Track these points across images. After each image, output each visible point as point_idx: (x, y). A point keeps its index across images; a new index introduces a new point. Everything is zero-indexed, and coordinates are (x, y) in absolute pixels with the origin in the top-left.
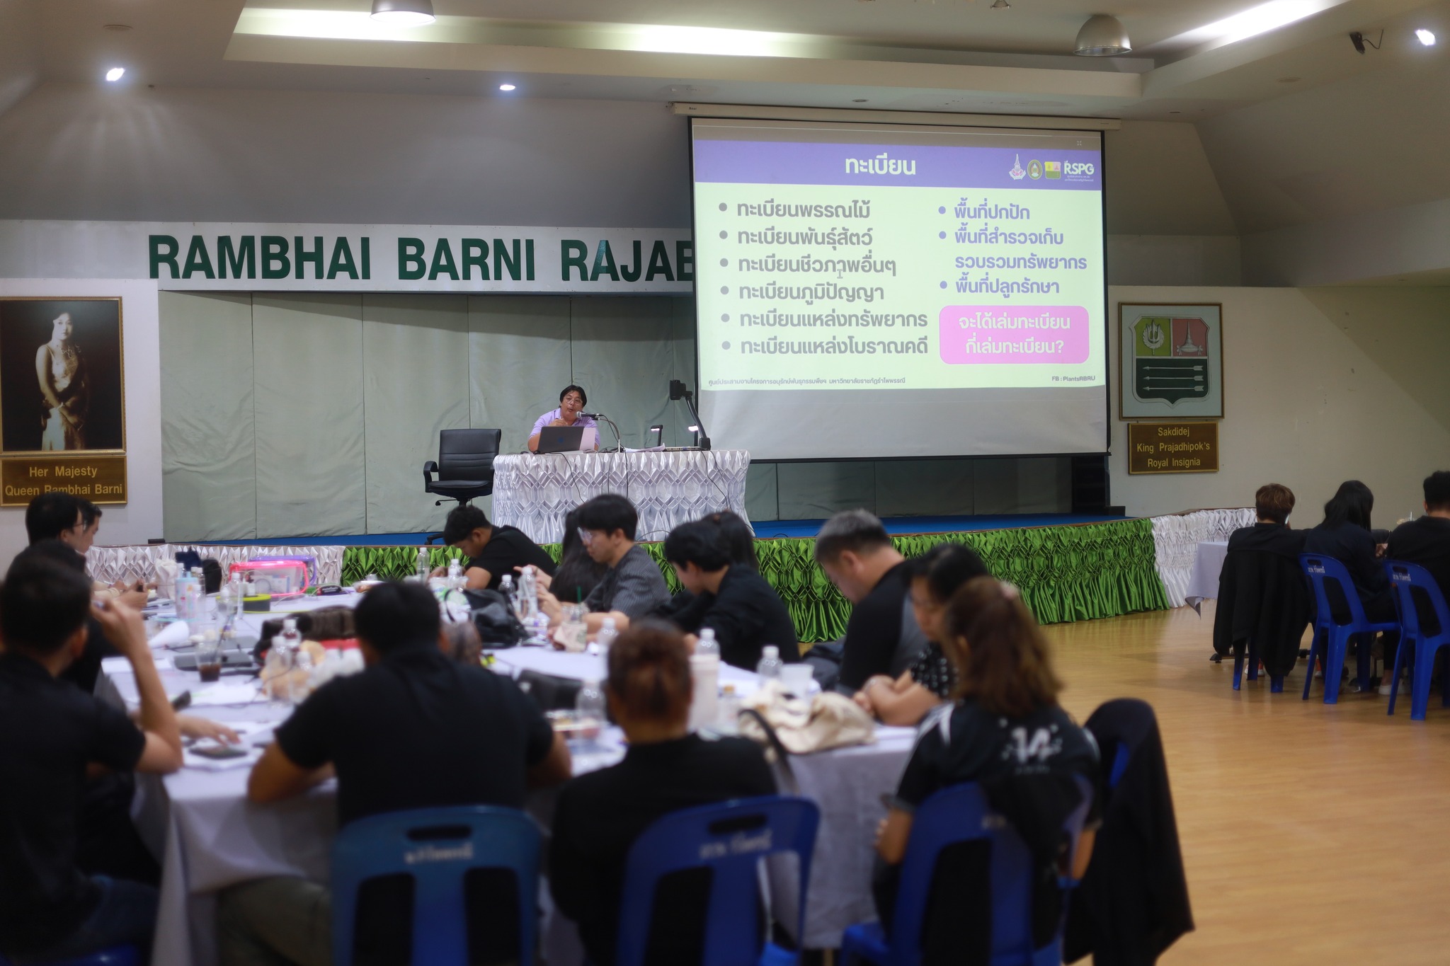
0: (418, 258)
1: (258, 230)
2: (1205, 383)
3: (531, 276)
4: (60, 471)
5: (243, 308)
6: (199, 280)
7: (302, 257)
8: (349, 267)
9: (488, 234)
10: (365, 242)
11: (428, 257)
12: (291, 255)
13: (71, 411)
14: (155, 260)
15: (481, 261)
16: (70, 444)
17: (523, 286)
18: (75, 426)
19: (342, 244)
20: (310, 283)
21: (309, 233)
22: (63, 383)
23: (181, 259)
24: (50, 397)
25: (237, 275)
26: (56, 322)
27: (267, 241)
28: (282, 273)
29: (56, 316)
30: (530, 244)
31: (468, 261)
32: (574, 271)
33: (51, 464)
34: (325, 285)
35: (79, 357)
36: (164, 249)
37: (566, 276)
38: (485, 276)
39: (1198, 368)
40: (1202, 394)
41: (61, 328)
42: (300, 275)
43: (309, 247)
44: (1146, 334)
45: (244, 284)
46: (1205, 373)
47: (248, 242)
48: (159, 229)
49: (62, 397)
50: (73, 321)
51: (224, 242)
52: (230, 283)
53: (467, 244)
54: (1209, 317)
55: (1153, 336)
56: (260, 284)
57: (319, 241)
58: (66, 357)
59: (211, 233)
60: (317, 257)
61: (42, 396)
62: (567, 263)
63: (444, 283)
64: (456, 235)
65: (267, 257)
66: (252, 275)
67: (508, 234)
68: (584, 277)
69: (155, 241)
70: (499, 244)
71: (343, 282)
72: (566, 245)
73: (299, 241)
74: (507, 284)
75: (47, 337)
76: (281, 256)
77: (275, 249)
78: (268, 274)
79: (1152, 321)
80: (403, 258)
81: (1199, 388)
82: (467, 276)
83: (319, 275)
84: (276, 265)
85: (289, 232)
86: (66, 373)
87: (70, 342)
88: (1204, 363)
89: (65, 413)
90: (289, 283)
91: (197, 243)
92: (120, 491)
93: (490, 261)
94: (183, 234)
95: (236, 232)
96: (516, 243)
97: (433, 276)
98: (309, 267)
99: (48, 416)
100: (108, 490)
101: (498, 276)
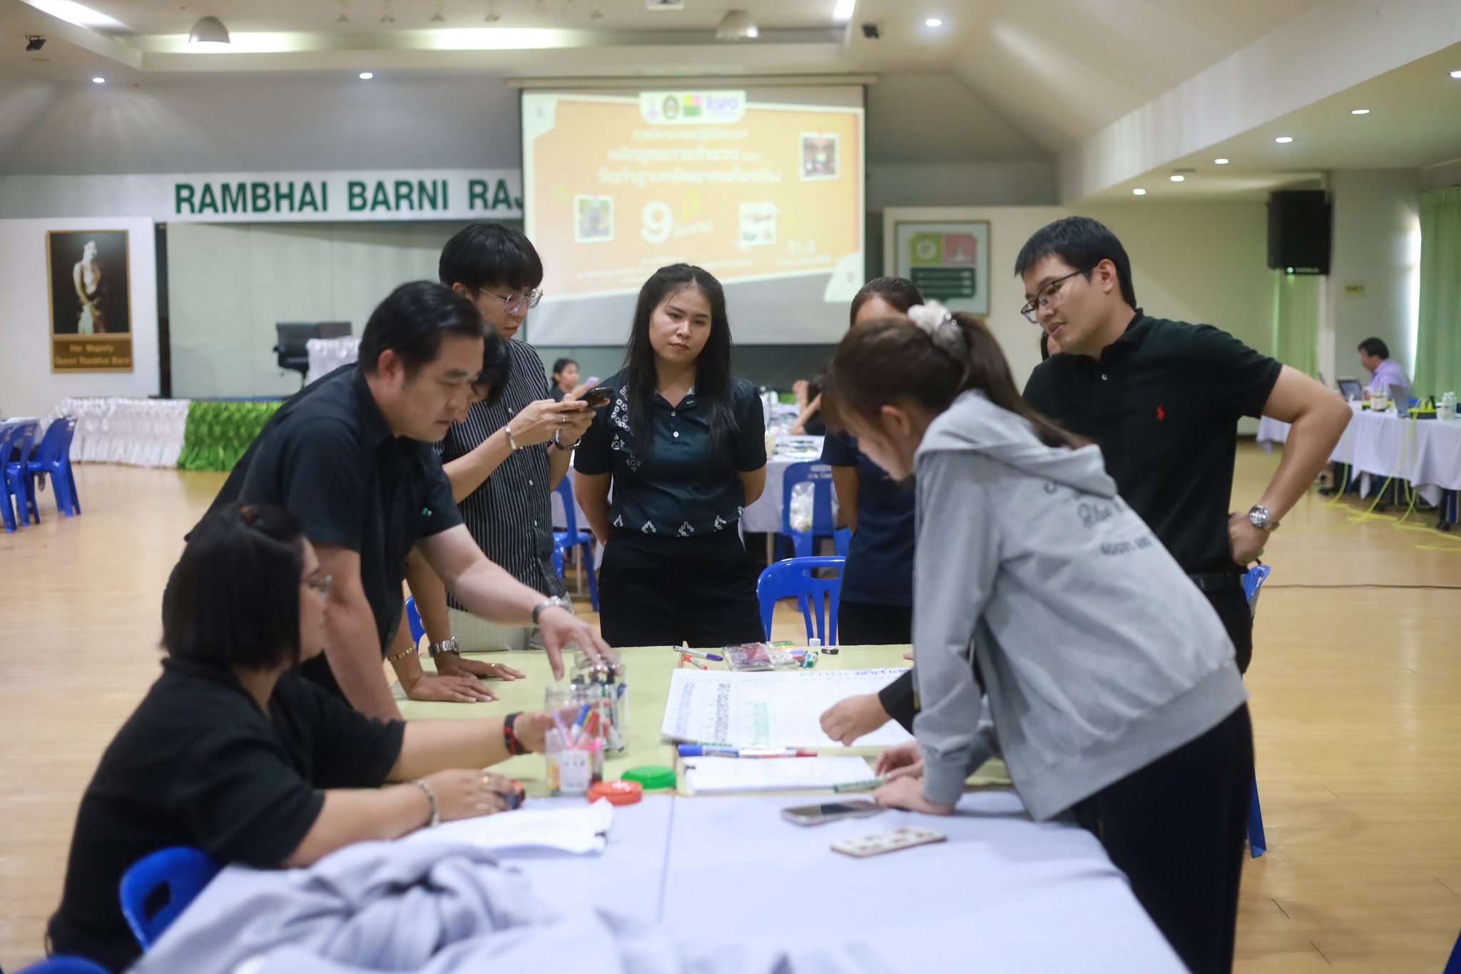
0: (362, 195)
1: (249, 178)
2: (973, 287)
3: (445, 206)
4: (90, 348)
5: (232, 233)
6: (208, 215)
7: (279, 197)
8: (313, 203)
9: (413, 176)
10: (324, 186)
11: (369, 195)
12: (272, 195)
13: (97, 307)
14: (179, 201)
15: (408, 197)
16: (96, 330)
17: (439, 214)
18: (99, 318)
19: (307, 187)
20: (285, 215)
21: (284, 179)
22: (91, 289)
23: (197, 200)
24: (83, 298)
25: (235, 208)
26: (86, 247)
27: (255, 186)
28: (266, 208)
29: (86, 243)
30: (445, 184)
31: (399, 197)
32: (478, 202)
33: (84, 343)
34: (296, 216)
35: (102, 270)
36: (185, 193)
37: (472, 206)
38: (411, 207)
39: (967, 274)
40: (970, 296)
41: (90, 251)
42: (278, 209)
43: (284, 190)
44: (919, 247)
45: (240, 216)
46: (973, 278)
47: (242, 187)
48: (182, 179)
49: (90, 298)
50: (97, 247)
51: (226, 188)
52: (230, 216)
53: (398, 184)
54: (978, 232)
55: (925, 249)
56: (251, 216)
57: (291, 186)
58: (93, 271)
59: (217, 181)
60: (290, 196)
61: (77, 297)
62: (473, 196)
63: (381, 214)
64: (390, 178)
65: (255, 197)
66: (245, 209)
67: (428, 176)
68: (486, 206)
69: (179, 188)
70: (422, 186)
71: (308, 214)
72: (472, 183)
73: (277, 186)
74: (427, 214)
75: (80, 258)
76: (265, 196)
77: (260, 191)
78: (256, 209)
79: (923, 236)
80: (352, 196)
81: (967, 291)
82: (398, 207)
83: (292, 208)
84: (261, 203)
85: (270, 178)
86: (93, 282)
87: (96, 260)
88: (972, 271)
89: (93, 308)
90: (271, 216)
91: (208, 188)
92: (127, 361)
93: (415, 196)
94: (198, 182)
95: (234, 180)
96: (435, 184)
97: (373, 208)
98: (285, 204)
99: (81, 310)
100: (120, 361)
101: (421, 207)
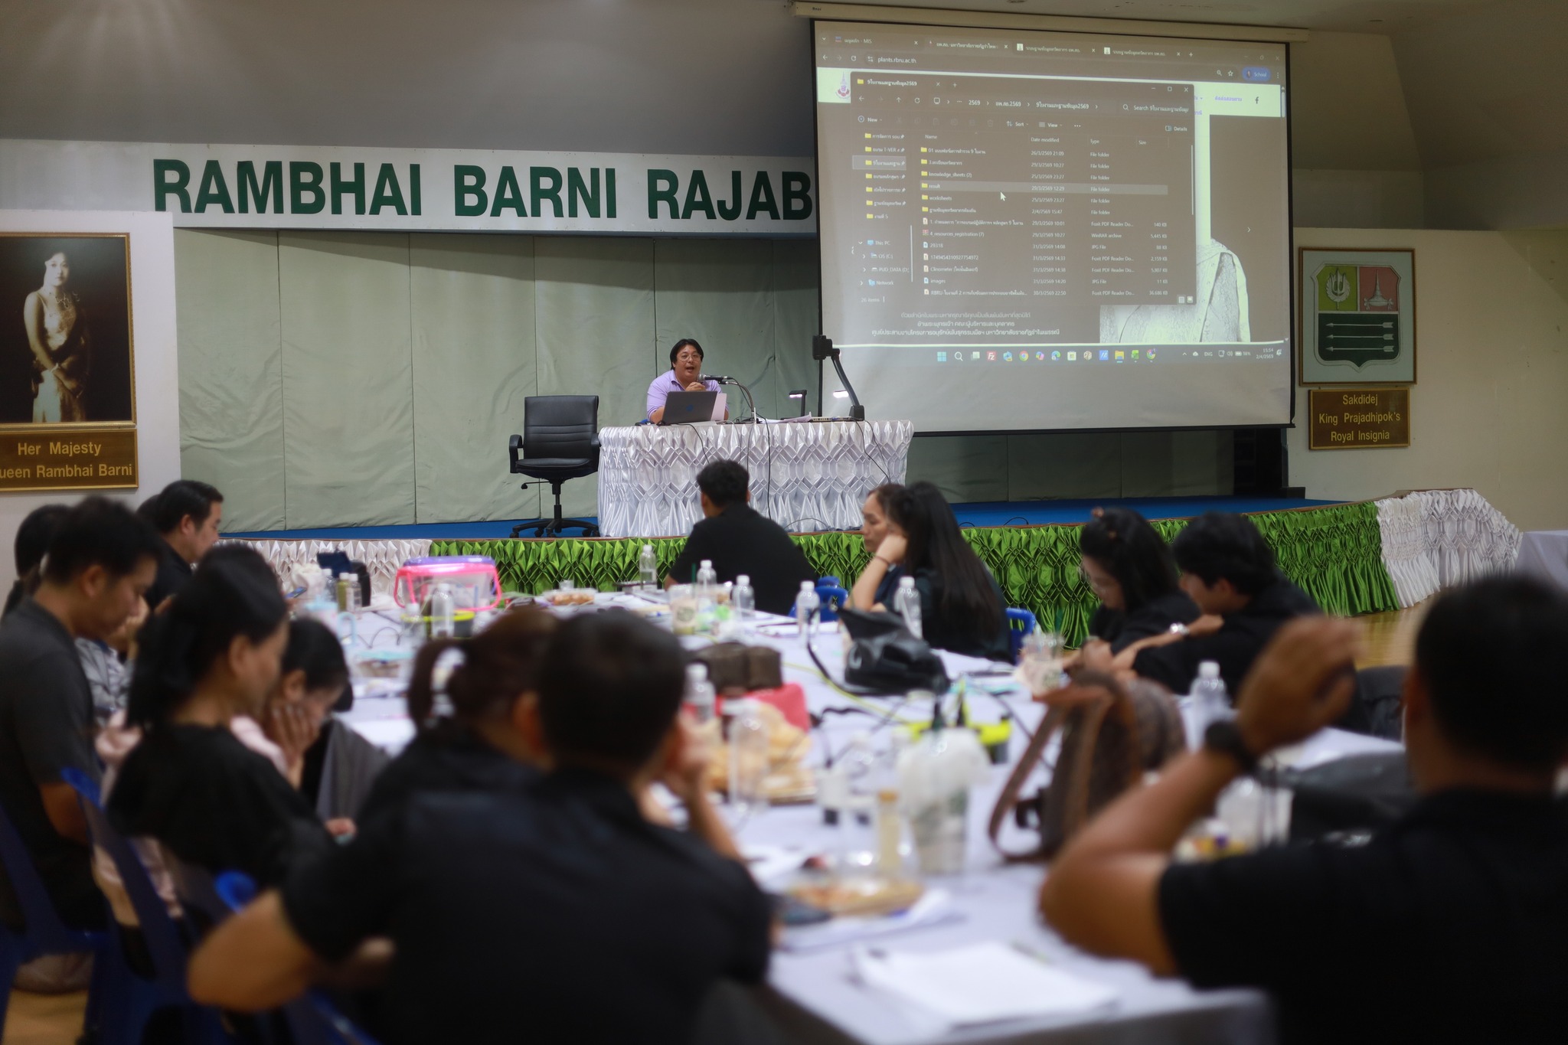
0: (477, 189)
1: (286, 154)
2: (1396, 342)
3: (612, 213)
4: (55, 448)
5: (266, 250)
6: (214, 216)
7: (339, 188)
8: (397, 201)
9: (560, 161)
10: (415, 170)
11: (490, 189)
12: (326, 185)
13: (68, 374)
14: (161, 190)
15: (553, 194)
16: (67, 415)
17: (603, 224)
18: (73, 393)
19: (387, 171)
20: (349, 219)
21: (347, 157)
22: (58, 340)
23: (193, 189)
24: (41, 356)
25: (261, 209)
26: (48, 264)
27: (297, 168)
28: (316, 208)
29: (49, 257)
30: (611, 173)
31: (537, 194)
32: (663, 206)
33: (44, 439)
34: (367, 222)
35: (78, 307)
36: (172, 177)
37: (653, 213)
38: (558, 213)
39: (1388, 325)
40: (1392, 356)
41: (55, 271)
42: (337, 209)
43: (348, 176)
44: (1330, 285)
45: (270, 220)
46: (1395, 330)
47: (274, 168)
48: (166, 151)
49: (56, 356)
50: (69, 263)
51: (245, 169)
52: (252, 219)
53: (537, 173)
54: (1400, 264)
55: (1338, 287)
56: (289, 220)
57: (359, 169)
58: (62, 307)
59: (229, 157)
60: (358, 187)
61: (33, 356)
62: (654, 197)
63: (509, 221)
64: (523, 163)
65: (297, 187)
66: (279, 209)
67: (585, 162)
68: (674, 214)
69: (161, 166)
70: (574, 173)
71: (388, 219)
72: (654, 176)
73: (335, 168)
74: (583, 223)
75: (38, 283)
76: (314, 187)
77: (306, 177)
78: (298, 208)
79: (1336, 269)
80: (461, 190)
81: (1389, 349)
82: (536, 212)
83: (360, 210)
84: (308, 197)
85: (323, 156)
86: (61, 328)
87: (66, 288)
88: (1394, 319)
89: (61, 376)
90: (324, 219)
91: (213, 169)
92: (127, 470)
93: (564, 194)
94: (195, 158)
95: (260, 156)
96: (595, 173)
97: (496, 213)
98: (348, 200)
99: (40, 380)
100: (114, 471)
101: (573, 213)
